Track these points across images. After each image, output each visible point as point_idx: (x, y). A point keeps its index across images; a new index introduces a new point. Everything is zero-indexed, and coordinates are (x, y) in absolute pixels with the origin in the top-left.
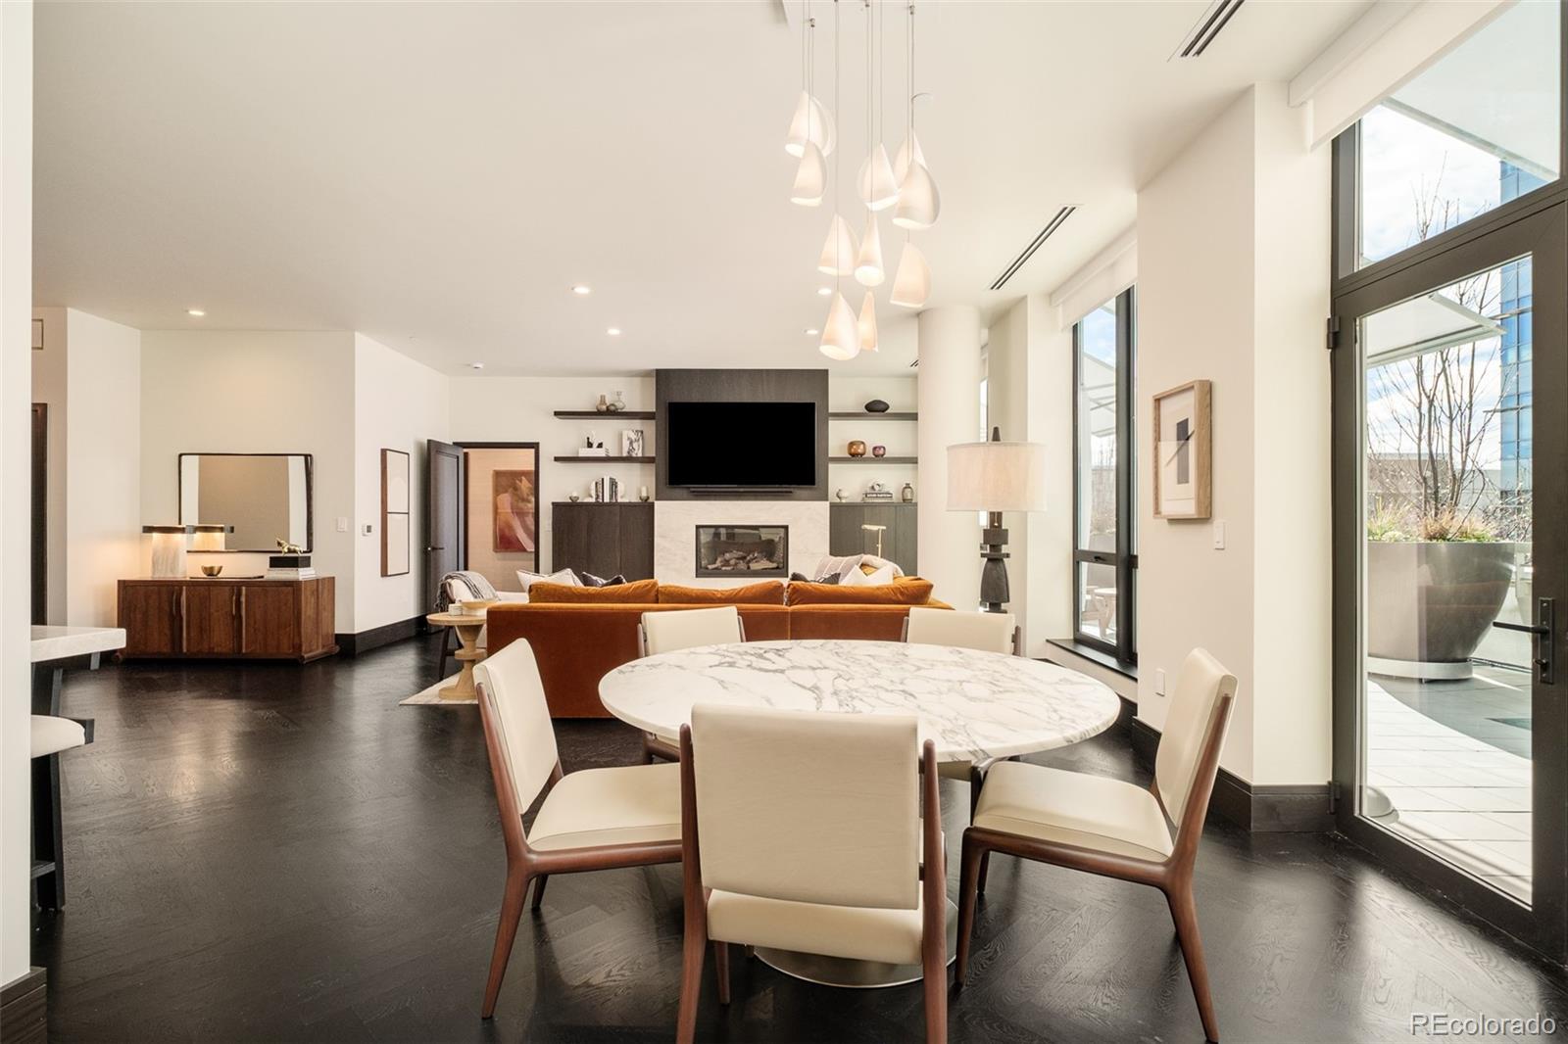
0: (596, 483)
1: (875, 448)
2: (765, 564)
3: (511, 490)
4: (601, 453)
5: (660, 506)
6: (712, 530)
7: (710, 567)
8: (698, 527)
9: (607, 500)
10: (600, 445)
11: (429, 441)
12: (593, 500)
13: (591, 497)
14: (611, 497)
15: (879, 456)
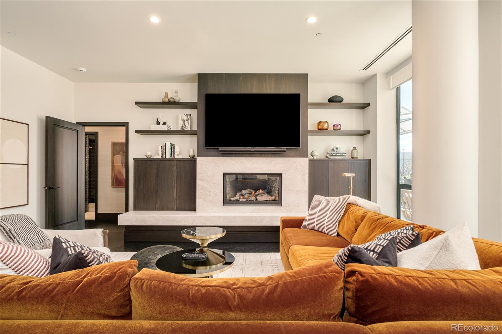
0: (162, 147)
1: (334, 126)
2: (266, 197)
3: (121, 153)
4: (165, 128)
5: (200, 161)
6: (234, 176)
7: (232, 199)
8: (224, 174)
9: (168, 157)
10: (165, 123)
11: (47, 117)
12: (160, 157)
13: (159, 155)
14: (171, 155)
15: (337, 130)
